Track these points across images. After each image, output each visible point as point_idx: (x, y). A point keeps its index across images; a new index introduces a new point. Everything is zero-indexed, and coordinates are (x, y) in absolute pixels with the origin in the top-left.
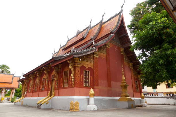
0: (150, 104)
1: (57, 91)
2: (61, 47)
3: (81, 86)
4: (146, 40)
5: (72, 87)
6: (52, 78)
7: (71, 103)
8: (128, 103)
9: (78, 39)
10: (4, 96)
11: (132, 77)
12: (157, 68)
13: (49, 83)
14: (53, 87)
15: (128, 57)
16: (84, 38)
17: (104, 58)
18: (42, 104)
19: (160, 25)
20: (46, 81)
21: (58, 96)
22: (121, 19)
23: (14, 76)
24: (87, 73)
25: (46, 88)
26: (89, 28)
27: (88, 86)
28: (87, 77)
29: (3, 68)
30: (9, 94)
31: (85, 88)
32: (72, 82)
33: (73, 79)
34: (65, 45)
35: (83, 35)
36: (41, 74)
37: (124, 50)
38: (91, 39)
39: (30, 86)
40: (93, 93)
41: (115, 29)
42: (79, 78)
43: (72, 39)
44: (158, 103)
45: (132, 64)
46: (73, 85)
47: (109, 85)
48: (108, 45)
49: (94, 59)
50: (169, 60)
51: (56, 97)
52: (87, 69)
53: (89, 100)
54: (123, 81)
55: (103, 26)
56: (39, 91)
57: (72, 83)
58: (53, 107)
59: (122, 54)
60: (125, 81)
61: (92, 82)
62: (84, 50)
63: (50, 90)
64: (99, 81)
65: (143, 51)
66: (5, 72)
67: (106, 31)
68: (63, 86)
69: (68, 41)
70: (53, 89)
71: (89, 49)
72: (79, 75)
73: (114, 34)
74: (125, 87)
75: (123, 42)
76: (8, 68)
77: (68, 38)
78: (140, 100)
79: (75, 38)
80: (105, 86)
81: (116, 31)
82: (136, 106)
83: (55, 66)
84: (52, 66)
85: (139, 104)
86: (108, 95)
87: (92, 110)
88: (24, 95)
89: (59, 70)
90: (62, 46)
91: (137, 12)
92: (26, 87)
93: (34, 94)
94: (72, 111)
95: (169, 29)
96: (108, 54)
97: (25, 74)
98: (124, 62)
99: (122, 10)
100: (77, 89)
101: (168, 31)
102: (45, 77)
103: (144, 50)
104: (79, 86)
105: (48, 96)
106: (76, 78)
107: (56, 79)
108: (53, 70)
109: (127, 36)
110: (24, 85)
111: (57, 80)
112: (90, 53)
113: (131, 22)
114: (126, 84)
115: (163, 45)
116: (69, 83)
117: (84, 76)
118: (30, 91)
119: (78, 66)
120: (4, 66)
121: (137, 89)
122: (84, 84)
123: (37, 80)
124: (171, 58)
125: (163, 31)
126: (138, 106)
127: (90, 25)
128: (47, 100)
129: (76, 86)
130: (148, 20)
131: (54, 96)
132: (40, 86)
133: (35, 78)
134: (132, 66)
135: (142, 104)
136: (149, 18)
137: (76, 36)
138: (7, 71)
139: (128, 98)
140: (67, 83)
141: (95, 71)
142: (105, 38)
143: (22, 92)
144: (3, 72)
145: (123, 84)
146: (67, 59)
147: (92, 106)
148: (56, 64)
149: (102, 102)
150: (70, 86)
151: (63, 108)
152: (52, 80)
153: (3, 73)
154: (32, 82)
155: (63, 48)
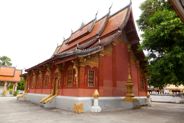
0: (155, 102)
1: (61, 90)
2: (65, 41)
3: (85, 86)
4: (155, 41)
5: (76, 88)
6: (55, 76)
7: (75, 104)
8: (133, 103)
9: (83, 34)
10: (6, 90)
11: (138, 76)
12: (165, 71)
13: (52, 81)
14: (57, 85)
15: (135, 54)
16: (90, 33)
17: (110, 56)
18: (45, 103)
19: (172, 26)
20: (49, 79)
21: (62, 95)
22: (129, 13)
23: (16, 69)
24: (91, 73)
25: (49, 85)
26: (95, 21)
27: (92, 86)
28: (91, 77)
29: (4, 60)
30: (11, 87)
31: (89, 89)
32: (76, 82)
33: (77, 80)
34: (69, 38)
35: (88, 29)
36: (44, 70)
37: (131, 47)
38: (97, 35)
39: (33, 82)
40: (98, 95)
41: (123, 25)
42: (83, 79)
43: (76, 33)
44: (163, 101)
45: (139, 61)
46: (77, 86)
47: (115, 85)
48: (115, 43)
49: (99, 58)
50: (178, 63)
51: (59, 97)
52: (92, 68)
53: (93, 101)
54: (128, 81)
55: (110, 19)
56: (42, 88)
57: (76, 84)
58: (57, 107)
59: (129, 51)
60: (131, 81)
61: (97, 82)
62: (89, 50)
63: (53, 89)
64: (104, 81)
65: (151, 51)
66: (6, 64)
67: (112, 26)
68: (67, 86)
69: (72, 34)
70: (56, 87)
71: (94, 48)
72: (84, 76)
73: (121, 31)
74: (131, 87)
75: (130, 38)
76: (10, 60)
77: (72, 31)
78: (145, 99)
79: (79, 31)
80: (110, 86)
81: (124, 27)
82: (141, 106)
83: (58, 65)
84: (55, 64)
85: (144, 104)
86: (113, 95)
87: (96, 112)
88: (26, 90)
89: (62, 69)
90: (65, 39)
91: (147, 7)
92: (28, 82)
93: (37, 90)
94: (76, 113)
95: (181, 30)
96: (114, 52)
97: (27, 70)
98: (130, 60)
99: (131, 3)
100: (81, 90)
101: (180, 32)
102: (48, 74)
103: (153, 51)
104: (83, 87)
105: (52, 94)
106: (80, 78)
107: (59, 78)
108: (56, 68)
109: (135, 33)
110: (27, 79)
111: (61, 79)
112: (95, 52)
113: (140, 17)
114: (132, 84)
115: (173, 47)
116: (73, 83)
117: (89, 76)
118: (32, 87)
119: (83, 65)
120: (4, 58)
121: (142, 87)
122: (88, 84)
123: (40, 76)
124: (181, 62)
125: (174, 33)
126: (143, 106)
127: (96, 18)
128: (50, 99)
129: (80, 87)
130: (160, 19)
131: (58, 95)
132: (43, 83)
133: (38, 74)
134: (139, 64)
135: (147, 103)
136: (161, 17)
137: (81, 29)
138: (8, 63)
139: (133, 98)
140: (71, 82)
141: (100, 71)
142: (112, 34)
143: (24, 85)
144: (4, 64)
145: (129, 84)
146: (71, 59)
147: (97, 108)
148: (59, 63)
149: (106, 103)
150: (74, 87)
151: (67, 108)
152: (56, 78)
153: (4, 66)
154: (34, 77)
155: (66, 42)
